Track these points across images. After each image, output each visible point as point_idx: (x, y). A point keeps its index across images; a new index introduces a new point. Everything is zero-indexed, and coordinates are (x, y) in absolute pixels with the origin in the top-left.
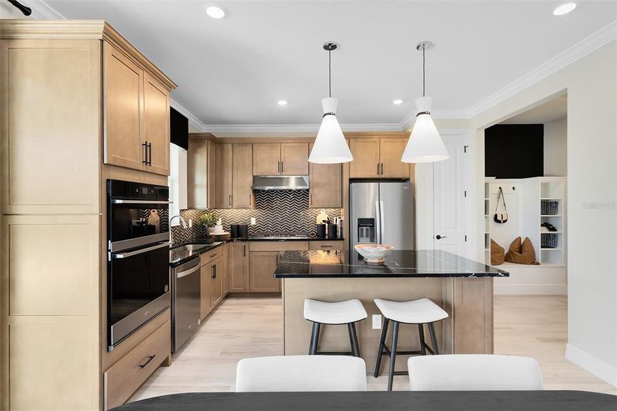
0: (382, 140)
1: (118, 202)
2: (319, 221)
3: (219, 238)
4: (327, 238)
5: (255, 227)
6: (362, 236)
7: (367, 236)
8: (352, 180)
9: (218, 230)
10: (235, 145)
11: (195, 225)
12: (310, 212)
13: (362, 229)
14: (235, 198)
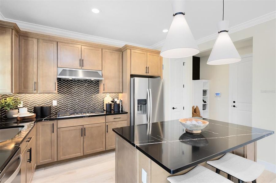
0: (148, 53)
2: (108, 101)
4: (120, 112)
5: (56, 108)
7: (141, 110)
8: (132, 76)
10: (40, 41)
12: (100, 96)
13: (139, 106)
14: (39, 84)
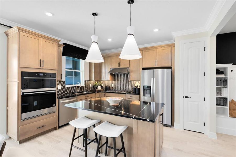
3: (99, 91)
5: (113, 88)
6: (147, 94)
7: (149, 94)
8: (143, 69)
9: (99, 88)
10: (105, 58)
11: (92, 86)
12: (133, 83)
13: (147, 91)
14: (105, 76)
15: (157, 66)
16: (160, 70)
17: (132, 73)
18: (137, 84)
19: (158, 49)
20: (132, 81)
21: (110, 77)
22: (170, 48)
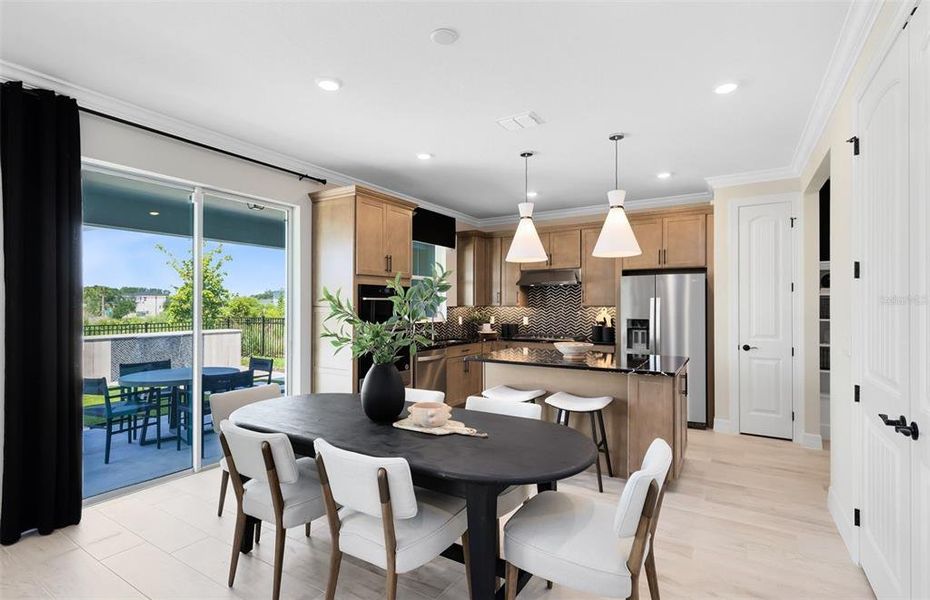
1: (365, 299)
2: (600, 319)
3: (489, 337)
5: (527, 328)
7: (642, 343)
8: (626, 273)
9: (486, 329)
10: (504, 239)
12: (589, 313)
13: (636, 333)
14: (503, 295)
15: (666, 266)
16: (671, 278)
17: (589, 286)
18: (604, 315)
19: (666, 220)
20: (586, 308)
21: (520, 295)
22: (702, 217)
